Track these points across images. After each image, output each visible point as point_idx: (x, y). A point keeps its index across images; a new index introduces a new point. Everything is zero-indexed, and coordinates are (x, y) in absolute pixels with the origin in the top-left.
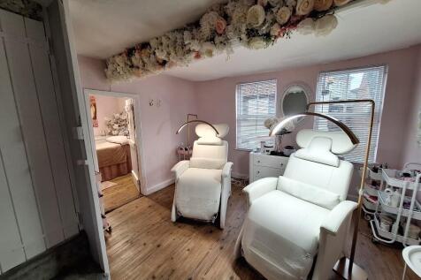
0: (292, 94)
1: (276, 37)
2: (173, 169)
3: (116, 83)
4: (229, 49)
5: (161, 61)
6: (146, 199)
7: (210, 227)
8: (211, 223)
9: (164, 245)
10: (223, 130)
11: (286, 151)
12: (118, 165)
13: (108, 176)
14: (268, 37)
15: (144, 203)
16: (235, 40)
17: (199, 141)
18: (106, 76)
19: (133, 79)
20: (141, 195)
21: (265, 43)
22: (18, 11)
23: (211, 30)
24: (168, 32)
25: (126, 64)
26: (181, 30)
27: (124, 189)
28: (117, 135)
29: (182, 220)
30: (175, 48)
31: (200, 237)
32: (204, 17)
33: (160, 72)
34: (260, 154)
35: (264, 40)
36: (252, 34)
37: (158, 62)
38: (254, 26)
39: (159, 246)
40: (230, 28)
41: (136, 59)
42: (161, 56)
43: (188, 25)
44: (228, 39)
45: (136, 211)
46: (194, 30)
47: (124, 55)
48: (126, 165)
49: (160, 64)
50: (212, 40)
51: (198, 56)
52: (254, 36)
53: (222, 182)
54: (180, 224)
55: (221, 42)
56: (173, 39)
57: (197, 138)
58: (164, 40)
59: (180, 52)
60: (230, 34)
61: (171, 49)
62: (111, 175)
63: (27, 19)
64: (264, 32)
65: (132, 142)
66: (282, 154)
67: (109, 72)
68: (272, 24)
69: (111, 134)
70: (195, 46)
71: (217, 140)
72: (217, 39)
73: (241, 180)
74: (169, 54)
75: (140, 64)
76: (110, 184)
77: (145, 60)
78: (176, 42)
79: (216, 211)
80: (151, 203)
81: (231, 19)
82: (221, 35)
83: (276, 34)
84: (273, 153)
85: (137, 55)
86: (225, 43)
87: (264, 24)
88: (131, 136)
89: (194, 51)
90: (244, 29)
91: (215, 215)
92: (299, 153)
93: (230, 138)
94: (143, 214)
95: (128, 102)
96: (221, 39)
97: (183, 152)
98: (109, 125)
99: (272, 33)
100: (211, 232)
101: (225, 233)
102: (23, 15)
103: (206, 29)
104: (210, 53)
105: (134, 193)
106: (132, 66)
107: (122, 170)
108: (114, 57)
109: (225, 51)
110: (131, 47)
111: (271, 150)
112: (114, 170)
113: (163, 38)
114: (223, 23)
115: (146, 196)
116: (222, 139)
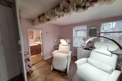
0: (92, 29)
1: (88, 7)
2: (52, 53)
3: (36, 27)
4: (70, 13)
5: (48, 19)
6: (45, 62)
7: (63, 73)
8: (64, 72)
9: (48, 79)
10: (69, 41)
11: (90, 48)
12: (38, 50)
13: (34, 53)
14: (84, 7)
15: (44, 63)
16: (72, 10)
17: (61, 44)
18: (34, 25)
19: (40, 25)
20: (43, 60)
21: (83, 10)
22: (4, 5)
23: (63, 7)
24: (50, 9)
25: (38, 21)
26: (54, 8)
27: (39, 58)
28: (38, 41)
29: (54, 70)
30: (52, 14)
31: (60, 77)
32: (61, 3)
33: (48, 23)
34: (81, 49)
35: (83, 9)
36: (78, 7)
37: (47, 19)
38: (79, 4)
39: (46, 79)
40: (70, 5)
41: (41, 19)
42: (48, 17)
43: (56, 7)
44: (69, 10)
45: (41, 65)
46: (58, 8)
47: (38, 18)
48: (40, 50)
49: (48, 20)
50: (64, 11)
51: (59, 17)
52: (79, 7)
53: (68, 58)
54: (54, 71)
55: (67, 11)
56: (51, 12)
57: (61, 43)
58: (49, 12)
59: (53, 16)
60: (70, 8)
61: (51, 15)
62: (36, 53)
63: (7, 7)
64: (83, 6)
65: (41, 44)
66: (88, 49)
67: (34, 23)
68: (86, 2)
69: (37, 41)
70: (58, 13)
71: (67, 44)
72: (66, 10)
73: (74, 57)
74: (50, 16)
75: (42, 21)
76: (35, 56)
77: (43, 19)
78: (52, 12)
79: (66, 68)
80: (46, 63)
81: (70, 3)
82: (67, 9)
83: (88, 6)
84: (85, 49)
85: (41, 18)
86: (68, 11)
87: (83, 2)
88: (41, 42)
89: (57, 15)
90: (75, 5)
91: (65, 69)
92: (95, 50)
93: (71, 43)
94: (43, 67)
95: (41, 32)
96: (67, 10)
97: (56, 47)
98: (36, 39)
99: (86, 6)
100: (64, 75)
101: (68, 76)
102: (6, 6)
103: (61, 7)
104: (63, 15)
105: (41, 59)
106: (40, 21)
107: (39, 52)
108: (35, 19)
109: (68, 14)
110: (39, 15)
111: (84, 48)
112: (36, 52)
113: (48, 11)
114: (68, 4)
115: (45, 61)
116: (68, 44)
